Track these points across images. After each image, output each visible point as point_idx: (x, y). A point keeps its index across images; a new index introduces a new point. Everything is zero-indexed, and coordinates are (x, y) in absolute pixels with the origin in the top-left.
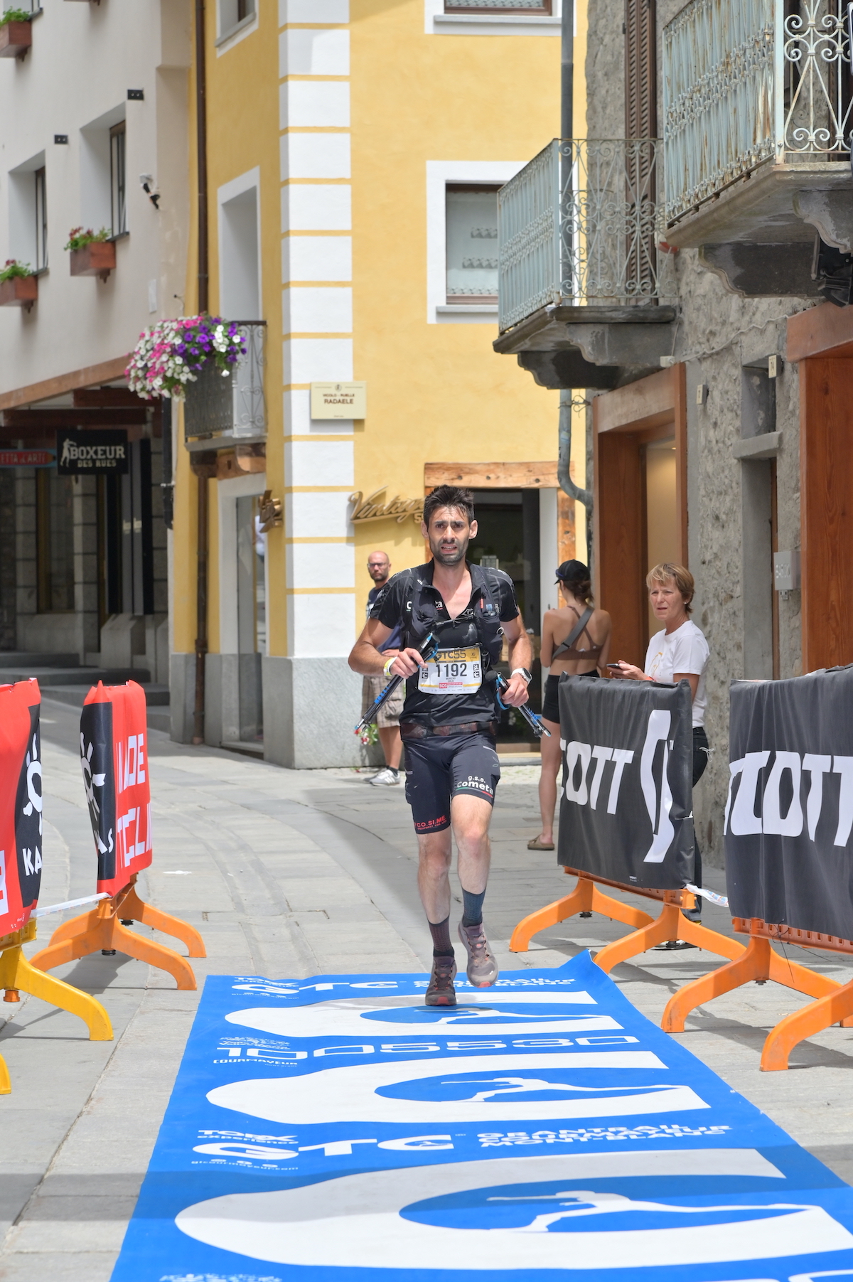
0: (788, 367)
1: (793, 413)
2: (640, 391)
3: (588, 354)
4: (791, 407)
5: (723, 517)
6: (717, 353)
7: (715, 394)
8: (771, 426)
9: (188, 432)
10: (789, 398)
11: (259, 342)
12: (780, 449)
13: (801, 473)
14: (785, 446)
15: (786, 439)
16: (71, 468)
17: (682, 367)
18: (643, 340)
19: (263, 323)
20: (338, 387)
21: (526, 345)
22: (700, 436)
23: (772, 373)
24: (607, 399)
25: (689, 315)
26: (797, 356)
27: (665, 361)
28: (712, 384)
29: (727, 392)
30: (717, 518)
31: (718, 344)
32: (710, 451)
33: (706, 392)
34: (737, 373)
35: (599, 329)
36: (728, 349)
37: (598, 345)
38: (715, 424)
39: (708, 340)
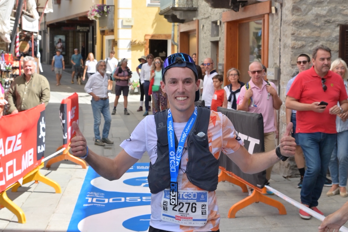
0: (222, 23)
1: (223, 33)
2: (189, 24)
3: (178, 17)
4: (222, 31)
5: (206, 53)
6: (206, 18)
7: (205, 27)
8: (218, 35)
9: (100, 26)
10: (222, 30)
11: (113, 9)
12: (220, 40)
13: (225, 46)
14: (221, 40)
15: (221, 38)
16: (79, 31)
17: (198, 21)
18: (190, 14)
19: (114, 6)
20: (128, 19)
21: (166, 14)
22: (202, 35)
23: (218, 24)
24: (182, 25)
25: (200, 10)
26: (225, 21)
27: (194, 19)
28: (204, 25)
29: (208, 27)
30: (205, 53)
31: (206, 16)
32: (204, 38)
33: (203, 26)
34: (210, 23)
35: (181, 12)
36: (208, 17)
37: (180, 15)
38: (205, 33)
39: (204, 15)
